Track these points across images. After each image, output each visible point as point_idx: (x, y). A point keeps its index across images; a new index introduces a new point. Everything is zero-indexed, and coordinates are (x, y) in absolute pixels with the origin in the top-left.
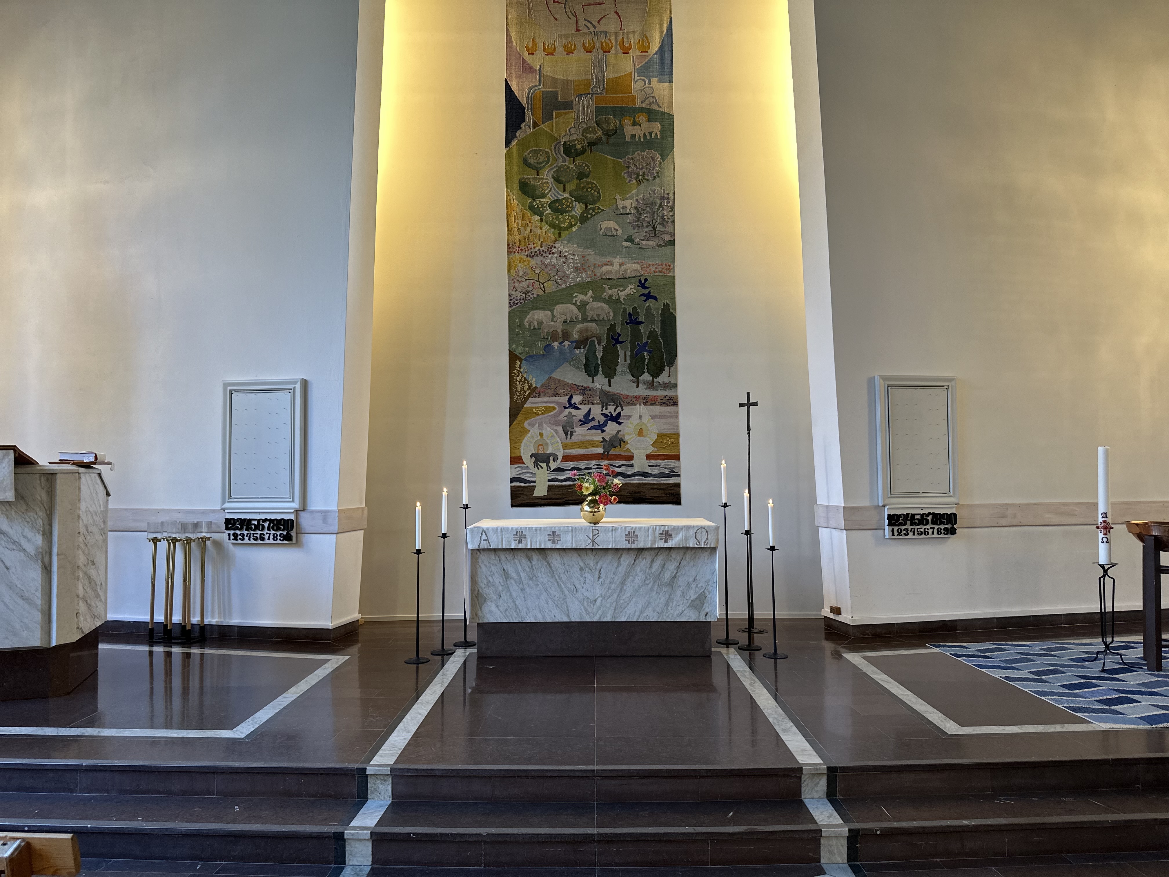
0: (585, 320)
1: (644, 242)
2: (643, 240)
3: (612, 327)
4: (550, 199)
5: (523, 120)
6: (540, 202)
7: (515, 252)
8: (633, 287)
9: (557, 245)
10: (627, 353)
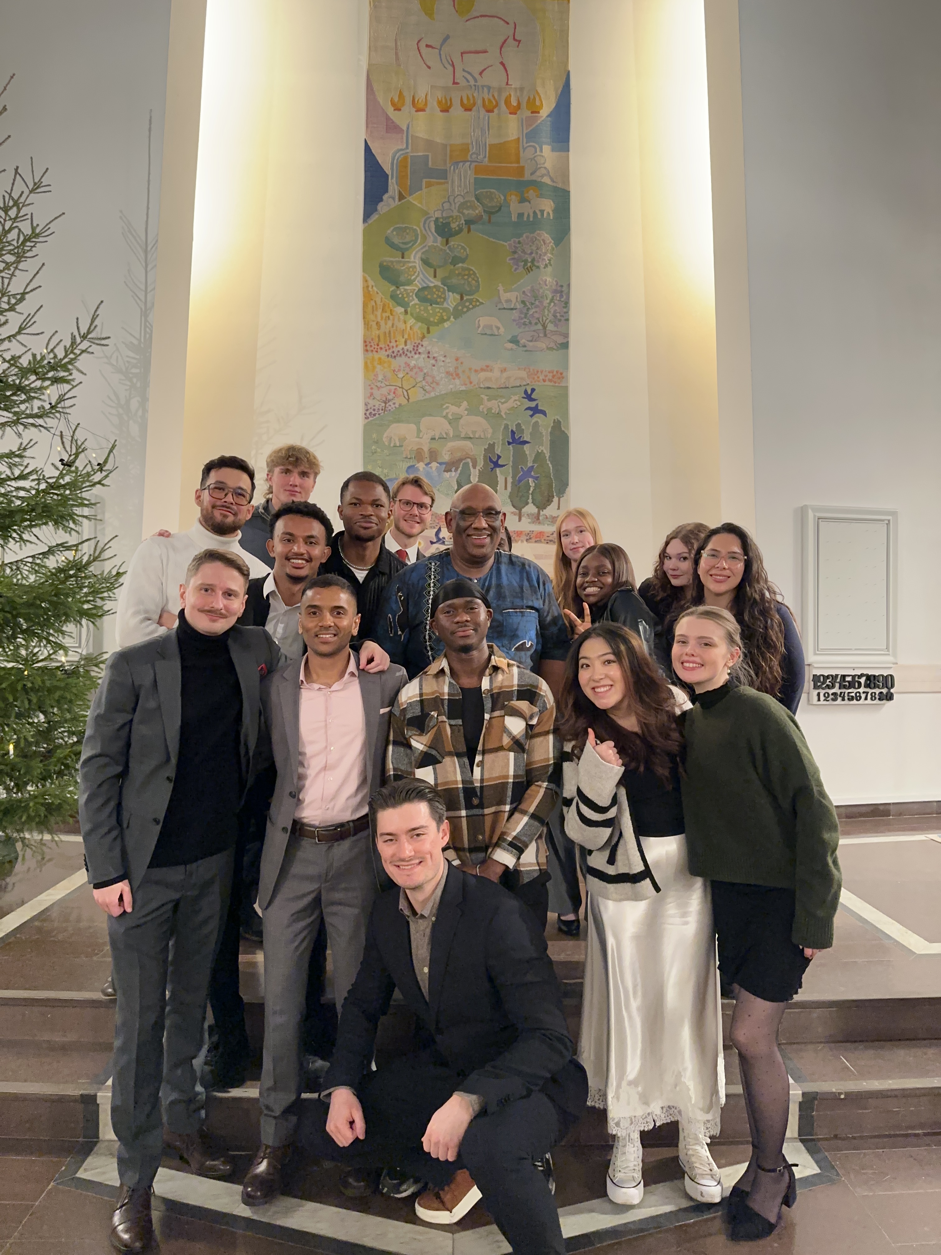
0: (457, 437)
1: (531, 344)
2: (531, 341)
3: (492, 447)
4: (416, 285)
5: (386, 191)
6: (405, 290)
7: (372, 351)
8: (517, 398)
9: (425, 343)
10: (508, 479)
